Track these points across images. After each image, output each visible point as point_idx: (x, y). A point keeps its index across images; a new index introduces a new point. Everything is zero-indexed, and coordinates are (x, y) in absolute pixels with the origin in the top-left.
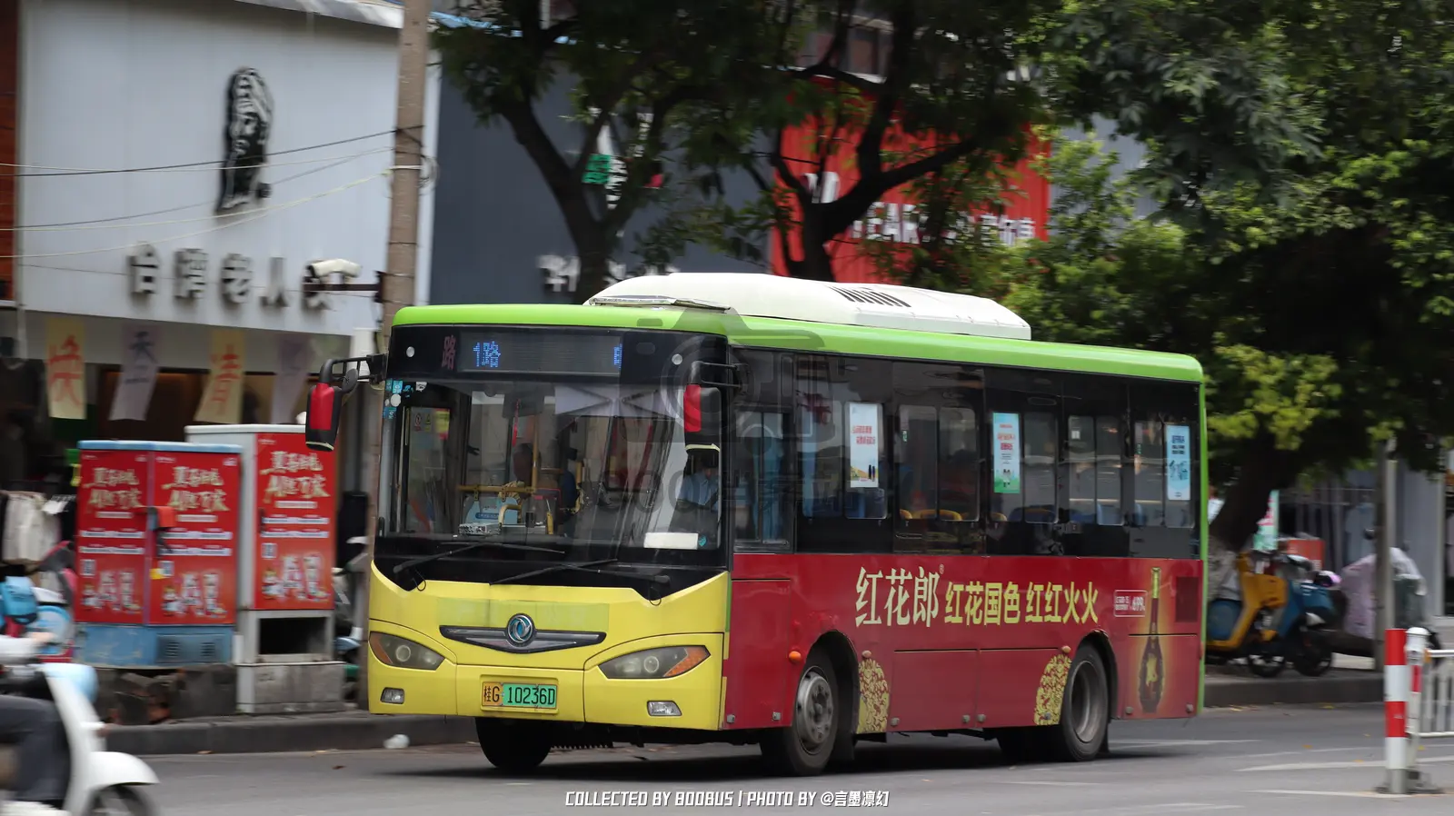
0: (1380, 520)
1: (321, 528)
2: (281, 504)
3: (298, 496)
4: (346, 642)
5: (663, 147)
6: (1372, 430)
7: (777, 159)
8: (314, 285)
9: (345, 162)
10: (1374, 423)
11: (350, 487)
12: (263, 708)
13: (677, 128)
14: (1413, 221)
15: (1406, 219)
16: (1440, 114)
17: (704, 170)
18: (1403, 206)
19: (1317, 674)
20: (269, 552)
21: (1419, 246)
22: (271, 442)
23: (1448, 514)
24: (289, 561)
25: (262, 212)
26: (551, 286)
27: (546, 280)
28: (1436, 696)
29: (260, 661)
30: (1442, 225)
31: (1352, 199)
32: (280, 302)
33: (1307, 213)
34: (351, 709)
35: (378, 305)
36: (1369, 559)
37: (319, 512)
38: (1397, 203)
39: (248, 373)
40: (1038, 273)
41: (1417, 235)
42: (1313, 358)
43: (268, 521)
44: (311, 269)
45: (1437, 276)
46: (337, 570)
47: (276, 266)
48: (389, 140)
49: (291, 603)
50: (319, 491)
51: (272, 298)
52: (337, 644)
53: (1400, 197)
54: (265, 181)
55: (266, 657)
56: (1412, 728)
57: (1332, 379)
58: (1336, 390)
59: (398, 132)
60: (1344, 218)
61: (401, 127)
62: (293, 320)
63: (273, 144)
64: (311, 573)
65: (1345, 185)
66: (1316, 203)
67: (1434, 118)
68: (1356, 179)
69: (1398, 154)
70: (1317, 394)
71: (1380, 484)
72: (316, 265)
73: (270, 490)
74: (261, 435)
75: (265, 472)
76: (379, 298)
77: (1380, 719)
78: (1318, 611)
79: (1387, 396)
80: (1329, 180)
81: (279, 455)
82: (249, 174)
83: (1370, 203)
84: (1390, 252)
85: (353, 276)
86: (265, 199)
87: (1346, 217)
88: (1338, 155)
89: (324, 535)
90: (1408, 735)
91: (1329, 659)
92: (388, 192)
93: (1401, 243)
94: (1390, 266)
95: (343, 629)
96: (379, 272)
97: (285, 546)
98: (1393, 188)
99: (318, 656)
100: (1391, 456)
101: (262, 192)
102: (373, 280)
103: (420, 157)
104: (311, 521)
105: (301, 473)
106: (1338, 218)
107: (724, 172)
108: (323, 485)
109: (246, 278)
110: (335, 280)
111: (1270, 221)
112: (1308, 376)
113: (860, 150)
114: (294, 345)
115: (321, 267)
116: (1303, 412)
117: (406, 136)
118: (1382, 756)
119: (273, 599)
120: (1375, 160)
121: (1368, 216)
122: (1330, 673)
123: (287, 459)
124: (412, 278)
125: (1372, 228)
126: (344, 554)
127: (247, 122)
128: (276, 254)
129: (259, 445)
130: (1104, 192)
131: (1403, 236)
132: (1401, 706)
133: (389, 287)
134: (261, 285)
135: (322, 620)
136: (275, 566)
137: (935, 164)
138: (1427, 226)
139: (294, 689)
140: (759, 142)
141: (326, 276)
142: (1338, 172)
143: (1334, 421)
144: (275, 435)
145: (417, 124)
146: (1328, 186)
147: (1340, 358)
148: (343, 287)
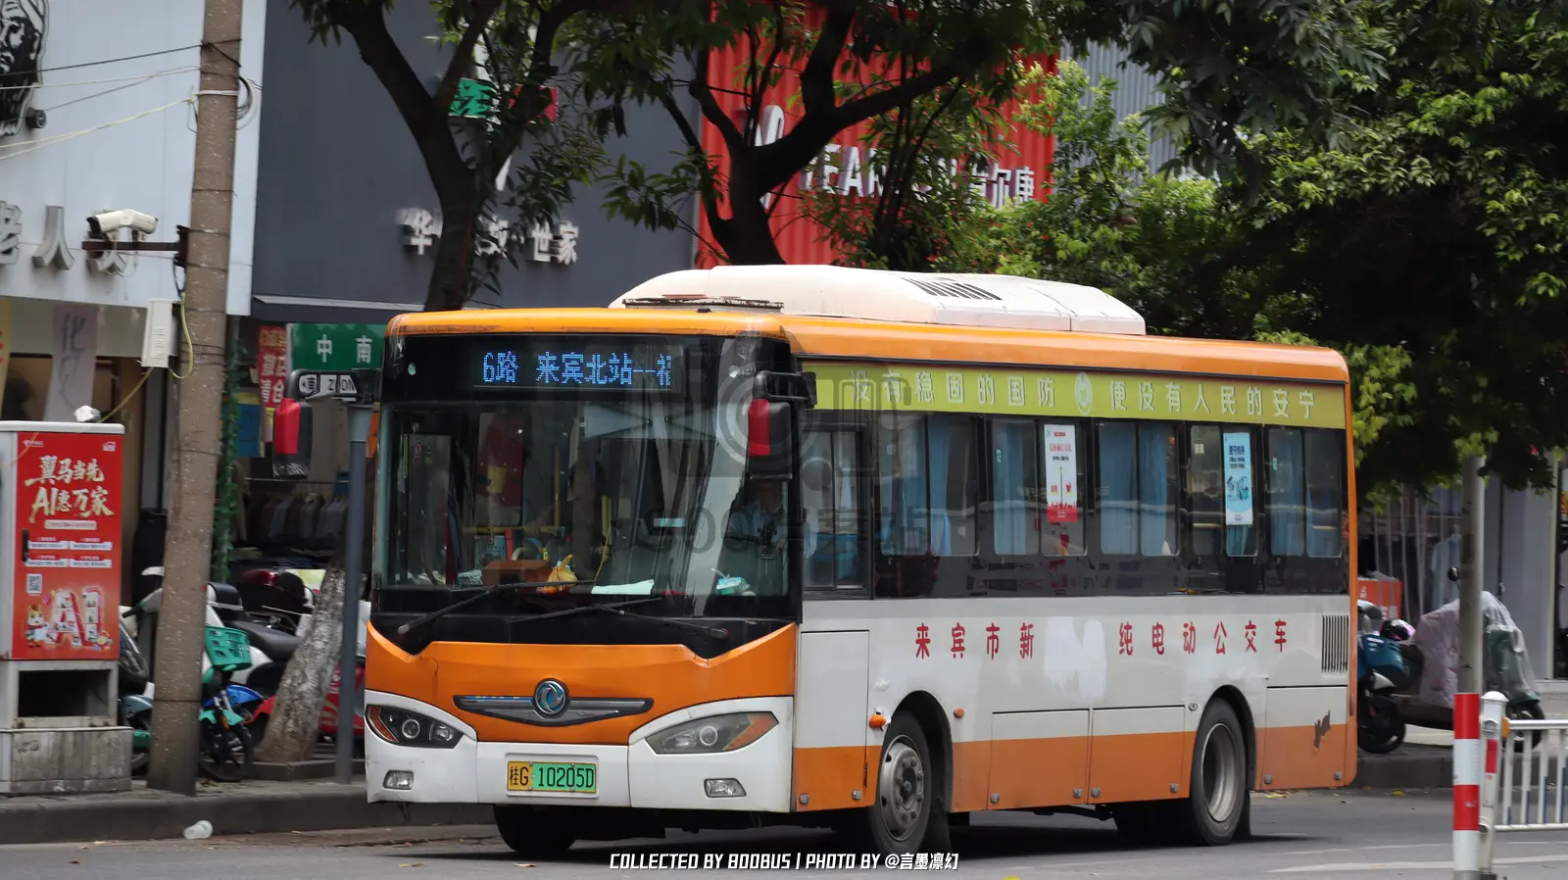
0: (1468, 554)
1: (102, 555)
2: (50, 524)
3: (74, 514)
4: (136, 701)
5: (552, 71)
6: (1458, 443)
7: (699, 88)
8: (99, 241)
9: (141, 82)
10: (1465, 434)
11: (149, 503)
12: (26, 787)
13: (572, 45)
14: (1510, 177)
15: (1503, 174)
16: (1543, 42)
17: (602, 102)
18: (1496, 156)
19: (1385, 751)
20: (34, 586)
21: (1517, 209)
22: (39, 444)
23: (1560, 549)
24: (61, 597)
25: (32, 145)
26: (416, 248)
27: (409, 241)
28: (1517, 780)
29: (21, 725)
30: (1549, 181)
31: (1431, 147)
32: (58, 263)
33: (1376, 166)
34: (139, 788)
35: (180, 270)
36: (1454, 606)
37: (101, 534)
38: (1491, 154)
39: (13, 355)
40: (1035, 240)
41: (1516, 195)
42: (1378, 351)
43: (31, 545)
44: (93, 222)
45: (1541, 247)
46: (124, 609)
47: (53, 217)
48: (194, 58)
49: (62, 649)
50: (99, 506)
51: (47, 260)
52: (121, 708)
53: (1495, 145)
54: (38, 107)
55: (28, 721)
56: (1486, 819)
57: (1405, 376)
58: (1410, 392)
59: (206, 47)
60: (1422, 173)
61: (211, 41)
62: (75, 288)
63: (48, 58)
64: (91, 613)
65: (1423, 129)
66: (1387, 152)
67: (1534, 46)
68: (1439, 122)
69: (1492, 91)
70: (1387, 395)
71: (1468, 511)
72: (100, 218)
73: (36, 507)
74: (23, 435)
75: (29, 482)
76: (181, 261)
77: (1446, 809)
78: (1387, 671)
79: (1476, 399)
80: (1405, 123)
81: (48, 462)
82: (16, 97)
83: (1456, 153)
84: (1479, 214)
85: (149, 232)
86: (38, 130)
87: (1426, 171)
88: (1416, 91)
89: (107, 563)
90: (1483, 829)
91: (1402, 733)
92: (194, 126)
93: (1494, 204)
94: (1482, 234)
95: (131, 685)
96: (179, 227)
97: (54, 578)
98: (1484, 136)
99: (97, 720)
100: (1482, 472)
101: (34, 121)
102: (175, 238)
103: (236, 80)
104: (88, 545)
105: (77, 484)
106: (1415, 172)
107: (629, 105)
108: (105, 500)
109: (13, 232)
110: (125, 237)
111: (1328, 174)
112: (1374, 372)
113: (806, 78)
114: (75, 320)
115: (105, 220)
116: (1368, 421)
117: (218, 53)
118: (1449, 856)
119: (39, 645)
120: (1464, 98)
121: (1452, 171)
122: (1401, 749)
123: (58, 466)
124: (226, 236)
125: (1458, 184)
126: (135, 588)
127: (13, 29)
128: (52, 203)
129: (21, 446)
130: (1112, 137)
131: (1498, 196)
132: (1474, 791)
133: (193, 245)
134: (32, 242)
135: (104, 675)
136: (44, 603)
137: (900, 97)
138: (1526, 184)
139: (64, 763)
140: (679, 67)
141: (113, 230)
142: (1417, 114)
143: (1407, 428)
144: (42, 435)
145: (234, 36)
146: (1403, 131)
147: (1416, 349)
148: (136, 246)
